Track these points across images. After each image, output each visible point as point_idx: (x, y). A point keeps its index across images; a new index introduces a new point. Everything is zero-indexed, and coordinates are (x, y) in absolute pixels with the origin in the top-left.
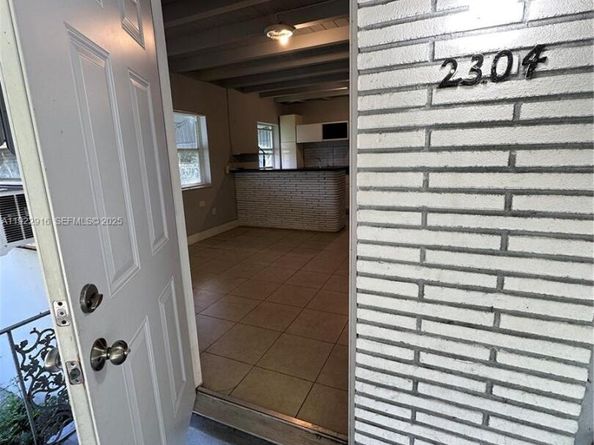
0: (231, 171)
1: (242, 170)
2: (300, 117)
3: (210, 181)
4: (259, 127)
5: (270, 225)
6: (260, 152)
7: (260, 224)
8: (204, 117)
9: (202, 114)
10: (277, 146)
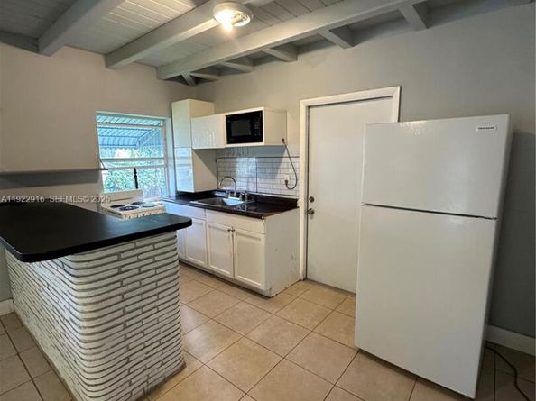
10: (170, 153)
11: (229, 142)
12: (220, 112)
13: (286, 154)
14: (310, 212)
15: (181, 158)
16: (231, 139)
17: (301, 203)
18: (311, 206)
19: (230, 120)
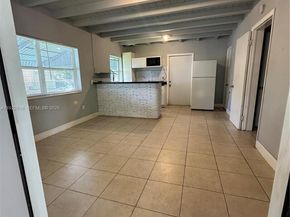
0: (94, 83)
1: (100, 82)
2: (134, 54)
4: (110, 58)
9: (75, 47)
10: (121, 70)
11: (147, 66)
13: (163, 69)
14: (170, 86)
17: (168, 83)
19: (148, 60)
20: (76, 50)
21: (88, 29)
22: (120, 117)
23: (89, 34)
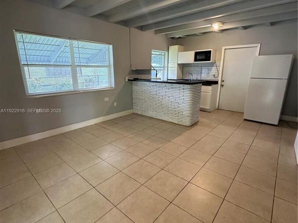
0: (129, 80)
1: (136, 80)
2: (183, 47)
3: (114, 86)
4: (152, 52)
5: (149, 115)
6: (152, 68)
7: (144, 114)
8: (112, 46)
9: (110, 44)
10: (166, 65)
11: (195, 61)
12: (192, 50)
13: (215, 65)
14: (222, 86)
15: (171, 67)
16: (196, 60)
17: (219, 82)
18: (223, 83)
19: (197, 54)
20: (111, 46)
21: (125, 23)
22: (151, 118)
23: (127, 29)
